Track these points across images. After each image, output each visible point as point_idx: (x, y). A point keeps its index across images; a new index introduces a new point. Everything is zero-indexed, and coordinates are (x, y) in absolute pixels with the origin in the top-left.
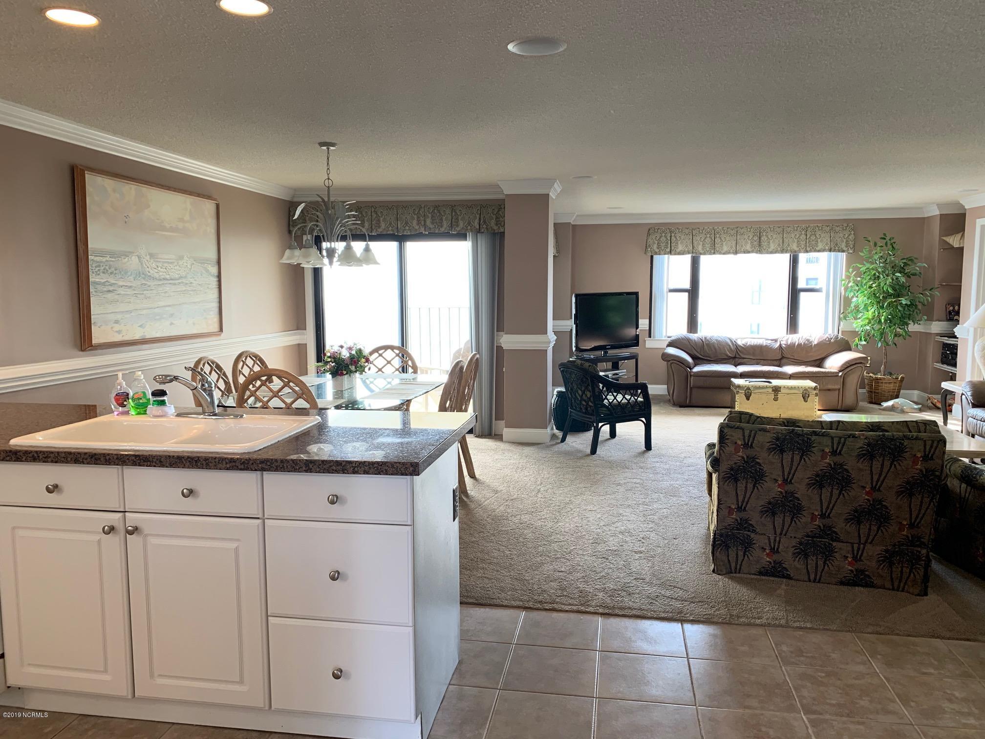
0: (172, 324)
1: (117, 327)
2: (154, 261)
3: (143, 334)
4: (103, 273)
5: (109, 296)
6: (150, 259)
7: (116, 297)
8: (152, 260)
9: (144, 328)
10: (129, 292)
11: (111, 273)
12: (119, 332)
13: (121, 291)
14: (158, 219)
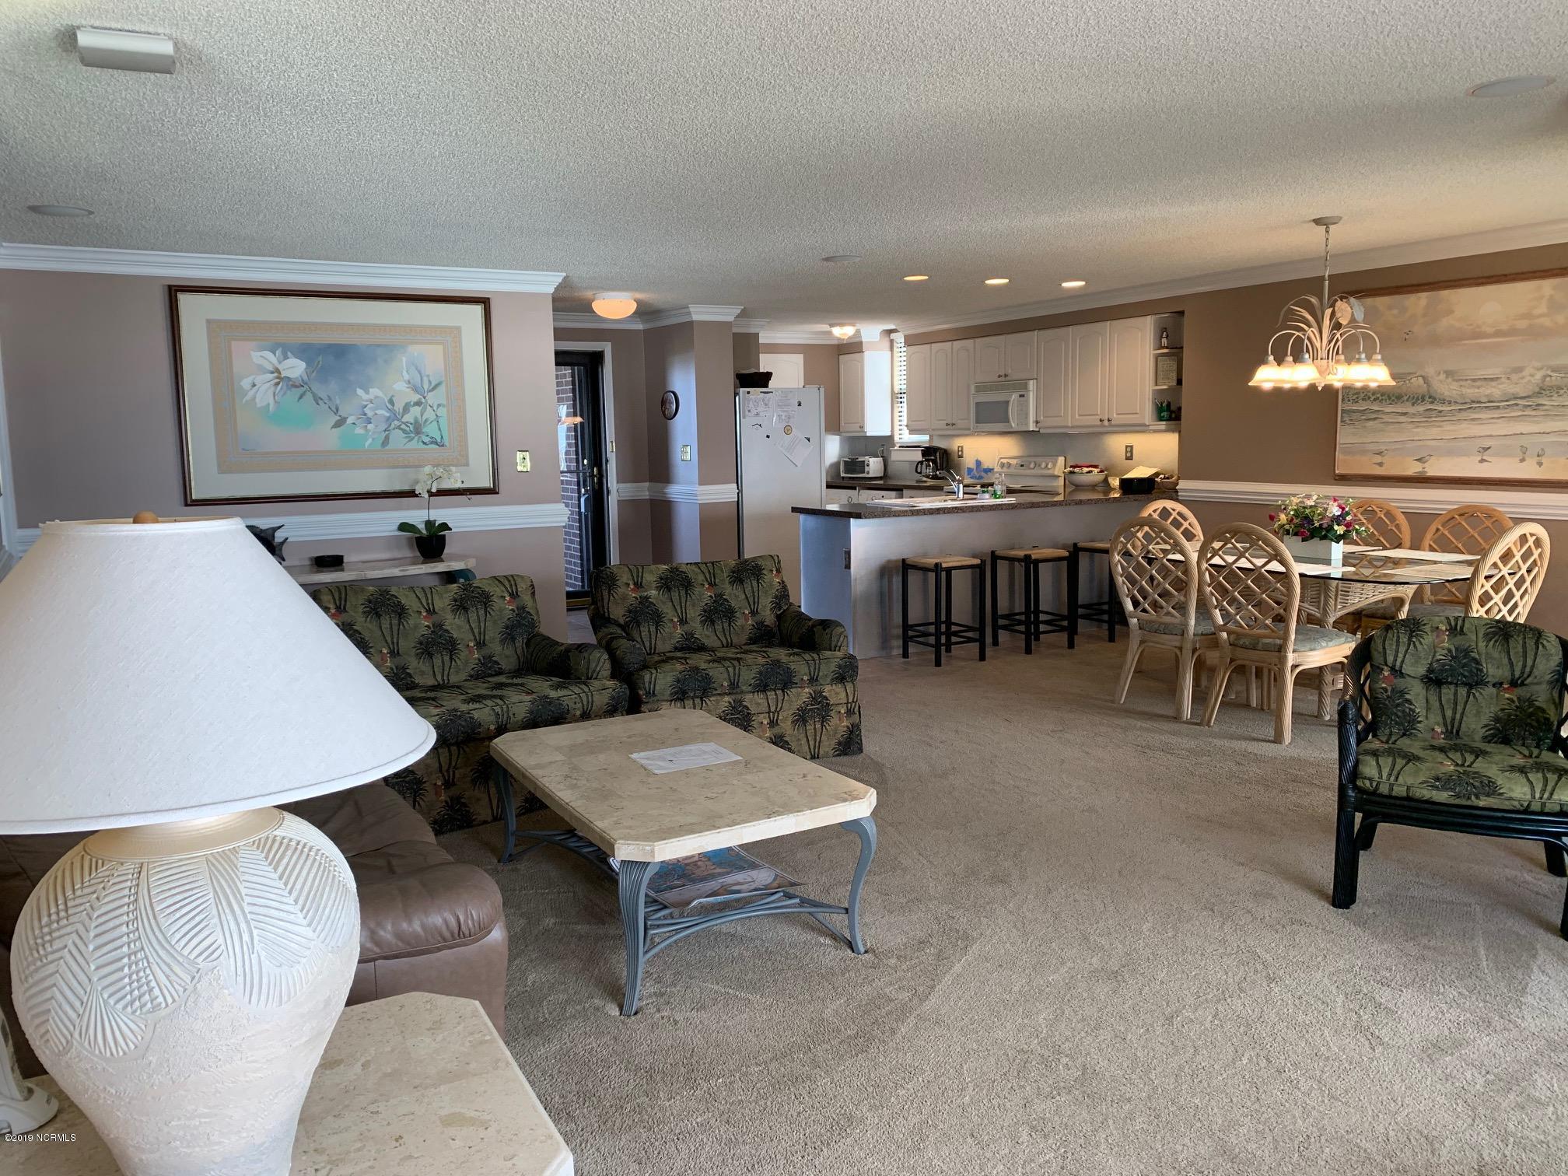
0: (1482, 461)
1: (1378, 459)
2: (1454, 380)
3: (1421, 470)
4: (1363, 400)
5: (1371, 423)
6: (1447, 378)
7: (1382, 425)
8: (1450, 380)
9: (1424, 463)
10: (1402, 419)
11: (1375, 400)
12: (1381, 464)
13: (1387, 418)
14: (1471, 325)
